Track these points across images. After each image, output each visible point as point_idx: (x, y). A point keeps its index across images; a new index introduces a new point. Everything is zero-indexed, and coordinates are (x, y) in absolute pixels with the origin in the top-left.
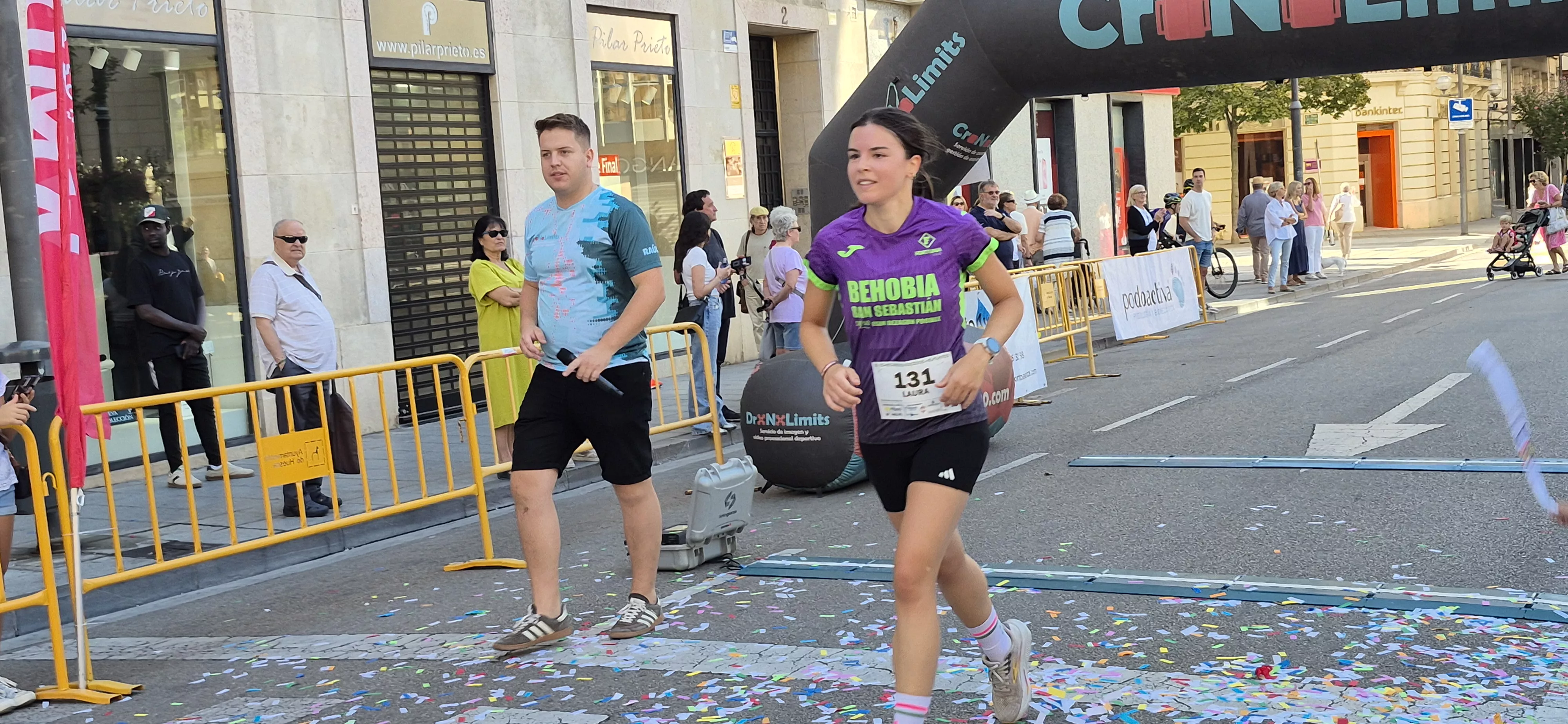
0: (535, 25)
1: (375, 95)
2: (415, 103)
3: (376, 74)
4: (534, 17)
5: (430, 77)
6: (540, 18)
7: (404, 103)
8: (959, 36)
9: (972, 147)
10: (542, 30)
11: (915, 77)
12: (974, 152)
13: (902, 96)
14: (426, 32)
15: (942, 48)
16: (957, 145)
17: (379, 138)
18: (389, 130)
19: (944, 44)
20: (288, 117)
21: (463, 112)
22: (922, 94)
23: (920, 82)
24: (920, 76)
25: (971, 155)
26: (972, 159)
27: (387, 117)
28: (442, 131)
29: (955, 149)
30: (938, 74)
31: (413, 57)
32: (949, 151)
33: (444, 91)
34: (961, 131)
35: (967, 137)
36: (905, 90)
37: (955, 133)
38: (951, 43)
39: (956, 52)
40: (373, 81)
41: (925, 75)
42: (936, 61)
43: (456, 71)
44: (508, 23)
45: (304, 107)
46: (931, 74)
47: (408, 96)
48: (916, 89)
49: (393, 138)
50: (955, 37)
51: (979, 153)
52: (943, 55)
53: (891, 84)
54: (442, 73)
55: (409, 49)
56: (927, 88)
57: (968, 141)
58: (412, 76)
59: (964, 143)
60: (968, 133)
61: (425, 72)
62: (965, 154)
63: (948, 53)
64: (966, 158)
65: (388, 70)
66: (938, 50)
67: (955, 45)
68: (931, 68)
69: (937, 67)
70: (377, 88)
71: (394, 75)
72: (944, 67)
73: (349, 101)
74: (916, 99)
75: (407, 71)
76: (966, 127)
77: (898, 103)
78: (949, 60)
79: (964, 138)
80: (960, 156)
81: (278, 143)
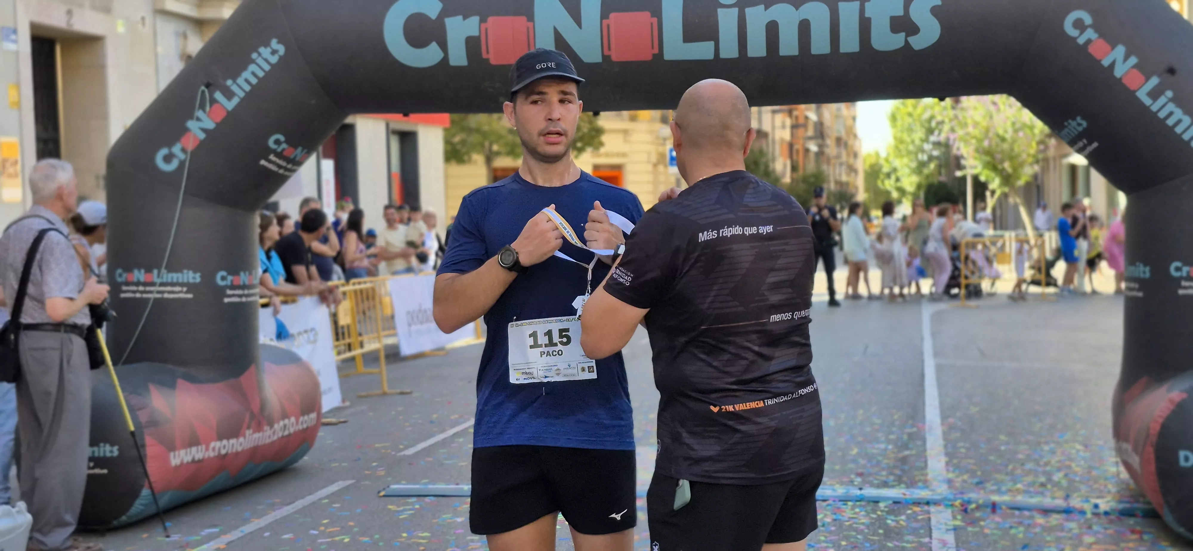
8: (279, 42)
9: (288, 160)
11: (229, 82)
12: (289, 166)
13: (213, 101)
15: (260, 54)
16: (272, 157)
19: (262, 50)
22: (235, 101)
23: (235, 88)
24: (234, 81)
25: (286, 169)
26: (287, 173)
29: (270, 161)
30: (254, 81)
32: (263, 162)
34: (277, 142)
35: (284, 150)
36: (218, 95)
37: (271, 143)
38: (269, 50)
39: (274, 59)
41: (240, 81)
42: (252, 67)
46: (247, 81)
48: (229, 94)
50: (274, 44)
51: (295, 167)
52: (260, 61)
53: (203, 88)
56: (242, 94)
57: (285, 153)
59: (279, 155)
60: (284, 146)
62: (280, 167)
63: (266, 60)
64: (281, 171)
66: (254, 56)
67: (274, 52)
68: (246, 74)
69: (254, 74)
72: (261, 74)
74: (230, 105)
76: (282, 138)
77: (208, 108)
78: (267, 68)
79: (279, 150)
80: (273, 168)
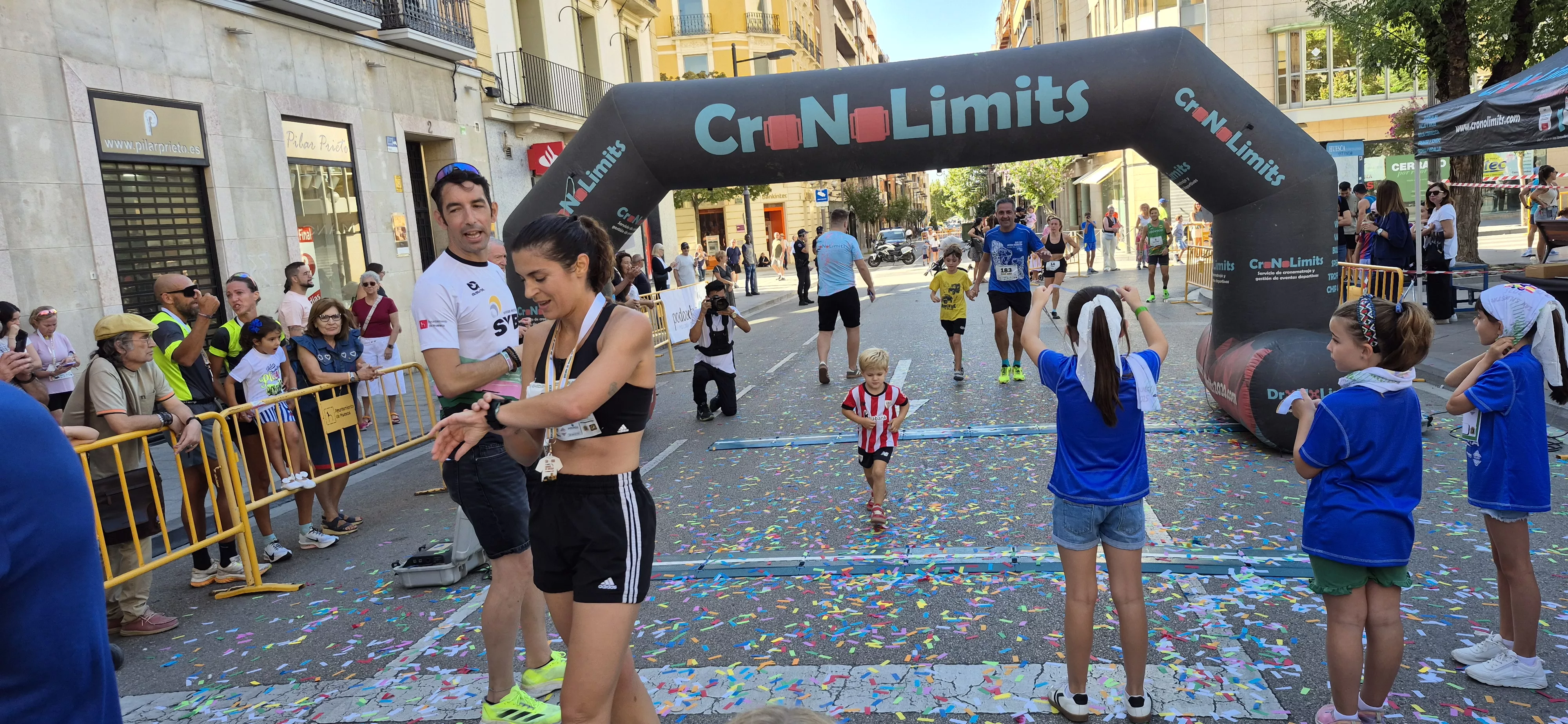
0: (240, 129)
1: (105, 183)
2: (141, 189)
3: (105, 166)
4: (240, 122)
5: (153, 168)
6: (244, 123)
7: (133, 189)
8: (620, 143)
10: (246, 133)
11: (588, 173)
13: (577, 186)
14: (148, 133)
15: (608, 152)
17: (111, 217)
18: (120, 211)
19: (609, 149)
20: (26, 202)
21: (184, 195)
22: (593, 185)
23: (592, 177)
24: (592, 172)
27: (117, 200)
28: (167, 211)
30: (605, 171)
31: (137, 152)
33: (167, 179)
34: (623, 212)
35: (626, 219)
36: (581, 182)
38: (615, 148)
39: (618, 155)
40: (103, 171)
41: (596, 171)
42: (604, 161)
43: (176, 163)
44: (218, 127)
45: (41, 194)
46: (600, 171)
47: (136, 183)
48: (588, 181)
49: (125, 217)
50: (618, 144)
52: (608, 157)
54: (164, 165)
55: (134, 146)
56: (597, 180)
57: (627, 221)
58: (138, 167)
60: (627, 216)
61: (149, 164)
63: (613, 156)
65: (116, 163)
66: (605, 153)
67: (618, 150)
68: (600, 167)
69: (605, 166)
70: (107, 177)
71: (121, 167)
72: (610, 165)
73: (82, 188)
74: (589, 189)
75: (133, 163)
76: (626, 209)
78: (614, 161)
81: (18, 223)
